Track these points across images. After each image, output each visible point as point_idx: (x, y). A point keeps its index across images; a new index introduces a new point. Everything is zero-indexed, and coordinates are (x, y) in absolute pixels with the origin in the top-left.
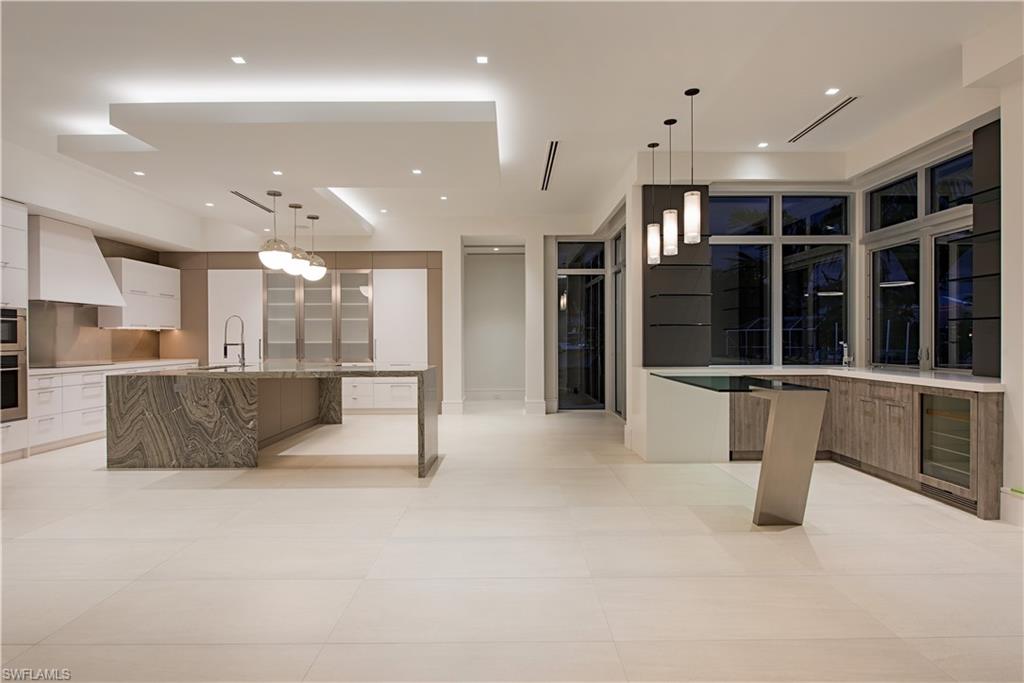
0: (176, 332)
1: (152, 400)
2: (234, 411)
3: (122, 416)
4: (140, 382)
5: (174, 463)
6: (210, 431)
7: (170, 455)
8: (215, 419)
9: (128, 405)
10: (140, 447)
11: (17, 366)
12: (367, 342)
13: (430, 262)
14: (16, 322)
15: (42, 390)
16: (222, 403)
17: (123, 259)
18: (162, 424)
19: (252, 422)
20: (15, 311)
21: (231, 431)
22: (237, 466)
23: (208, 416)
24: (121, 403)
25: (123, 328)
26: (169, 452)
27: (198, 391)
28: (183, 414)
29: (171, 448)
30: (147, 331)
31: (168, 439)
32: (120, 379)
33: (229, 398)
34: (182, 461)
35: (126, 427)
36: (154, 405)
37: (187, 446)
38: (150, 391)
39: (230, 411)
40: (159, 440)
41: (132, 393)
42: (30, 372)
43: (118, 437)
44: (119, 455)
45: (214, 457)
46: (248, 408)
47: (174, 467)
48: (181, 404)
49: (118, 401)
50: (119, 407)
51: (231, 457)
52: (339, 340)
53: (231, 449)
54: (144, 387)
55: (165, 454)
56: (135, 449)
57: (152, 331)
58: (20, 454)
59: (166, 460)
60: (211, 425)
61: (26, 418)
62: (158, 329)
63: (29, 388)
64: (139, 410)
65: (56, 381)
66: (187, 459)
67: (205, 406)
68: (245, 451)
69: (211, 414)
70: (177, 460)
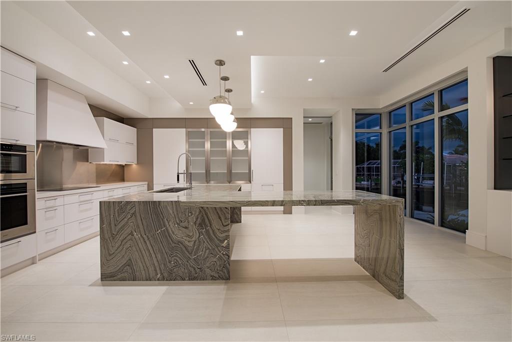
0: (134, 166)
1: (140, 222)
2: (211, 232)
3: (113, 237)
4: (129, 207)
5: (159, 276)
6: (189, 249)
7: (155, 270)
8: (194, 239)
9: (119, 226)
10: (129, 264)
11: (26, 192)
12: (248, 172)
13: (285, 124)
14: (26, 155)
15: (48, 209)
16: (200, 225)
17: (105, 118)
18: (148, 242)
19: (226, 241)
20: (25, 147)
21: (208, 248)
22: (213, 278)
23: (188, 236)
24: (113, 226)
25: (105, 163)
26: (155, 267)
27: (180, 215)
28: (167, 235)
29: (156, 264)
30: (117, 165)
31: (153, 256)
32: (112, 205)
33: (207, 220)
34: (166, 275)
35: (117, 245)
36: (141, 226)
37: (170, 262)
38: (138, 215)
39: (207, 231)
40: (146, 258)
41: (122, 216)
42: (38, 195)
43: (110, 255)
44: (111, 270)
45: (193, 272)
46: (222, 229)
47: (158, 280)
48: (165, 226)
49: (110, 224)
50: (111, 228)
51: (208, 271)
52: (231, 170)
53: (208, 265)
54: (132, 211)
55: (151, 269)
56: (125, 265)
57: (120, 165)
58: (30, 261)
59: (152, 274)
60: (191, 244)
61: (35, 232)
62: (123, 163)
63: (37, 208)
64: (129, 231)
65: (59, 201)
66: (170, 273)
67: (186, 228)
68: (220, 266)
69: (191, 234)
70: (162, 274)
